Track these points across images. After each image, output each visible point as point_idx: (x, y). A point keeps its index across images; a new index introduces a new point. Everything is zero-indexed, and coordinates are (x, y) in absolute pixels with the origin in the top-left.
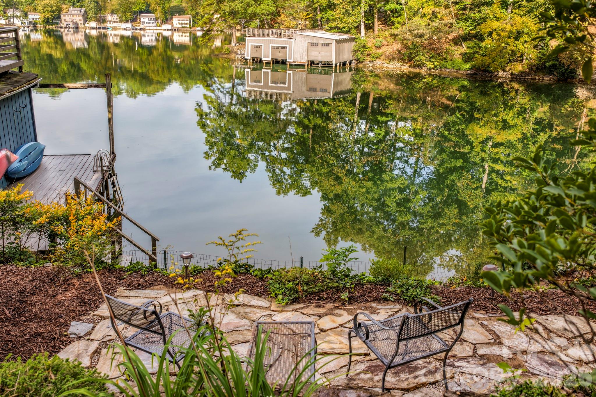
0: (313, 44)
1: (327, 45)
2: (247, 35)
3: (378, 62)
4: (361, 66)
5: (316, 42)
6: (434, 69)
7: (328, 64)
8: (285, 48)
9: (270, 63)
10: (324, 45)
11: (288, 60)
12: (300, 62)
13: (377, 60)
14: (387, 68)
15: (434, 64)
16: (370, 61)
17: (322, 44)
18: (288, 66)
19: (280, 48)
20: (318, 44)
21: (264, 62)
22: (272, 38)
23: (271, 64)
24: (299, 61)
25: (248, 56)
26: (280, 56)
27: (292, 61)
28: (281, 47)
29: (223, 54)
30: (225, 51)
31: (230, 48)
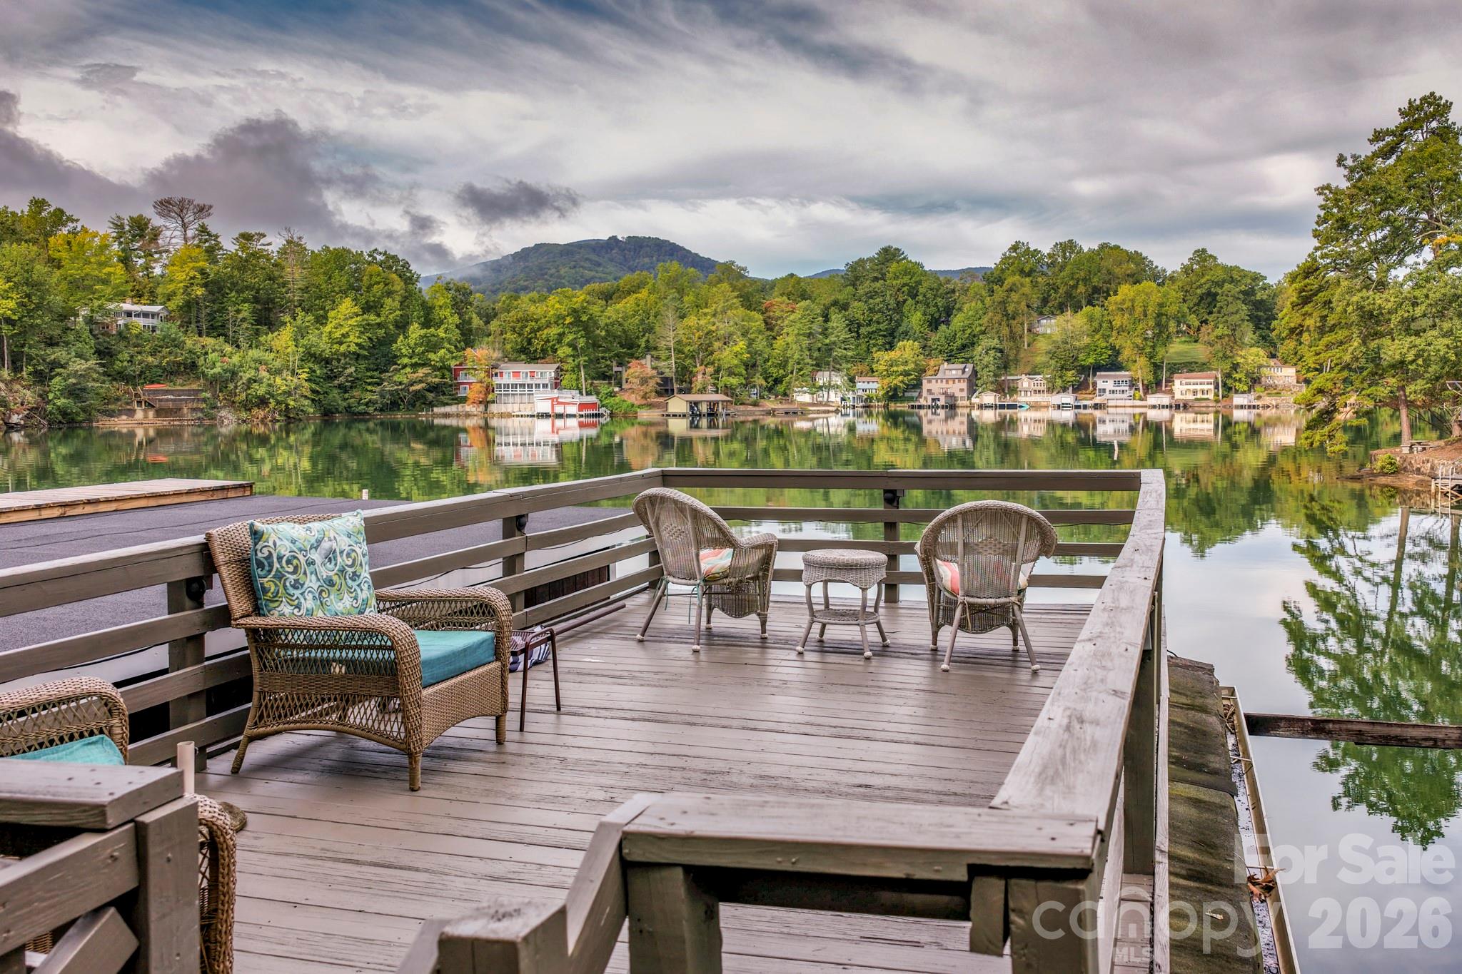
29: (1376, 475)
30: (1383, 468)
31: (1398, 459)
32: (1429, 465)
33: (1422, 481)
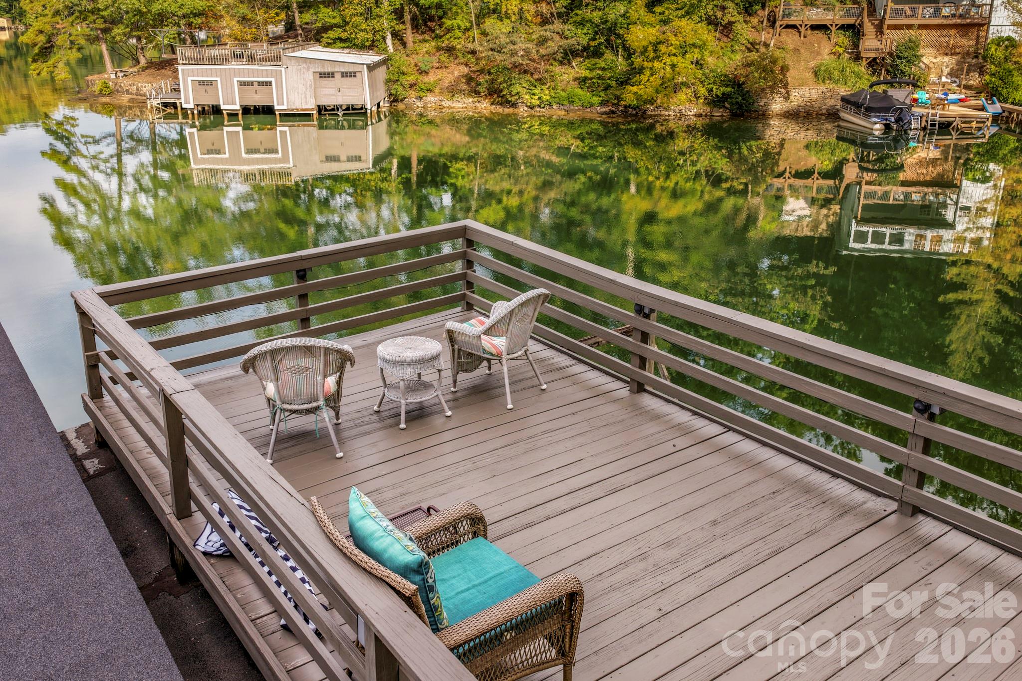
0: (323, 75)
1: (353, 75)
2: (180, 62)
3: (431, 99)
4: (401, 106)
5: (330, 70)
6: (539, 106)
7: (354, 109)
8: (269, 84)
9: (237, 115)
10: (345, 75)
11: (276, 107)
12: (302, 110)
13: (429, 94)
14: (450, 108)
15: (539, 98)
16: (416, 98)
17: (342, 73)
18: (278, 117)
19: (256, 84)
20: (333, 73)
21: (225, 112)
22: (235, 65)
23: (240, 116)
24: (299, 107)
25: (187, 102)
26: (257, 99)
27: (285, 107)
28: (259, 82)
29: (97, 96)
30: (101, 90)
31: (111, 83)
32: (135, 87)
33: (133, 99)
